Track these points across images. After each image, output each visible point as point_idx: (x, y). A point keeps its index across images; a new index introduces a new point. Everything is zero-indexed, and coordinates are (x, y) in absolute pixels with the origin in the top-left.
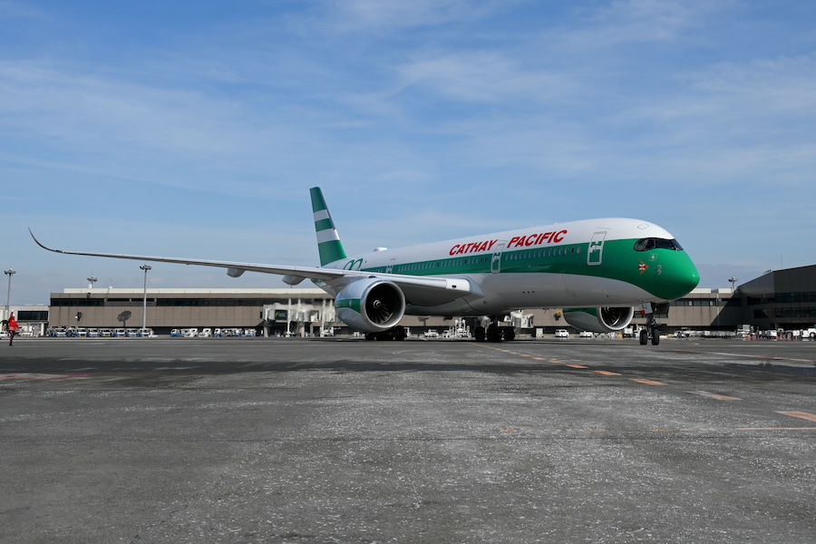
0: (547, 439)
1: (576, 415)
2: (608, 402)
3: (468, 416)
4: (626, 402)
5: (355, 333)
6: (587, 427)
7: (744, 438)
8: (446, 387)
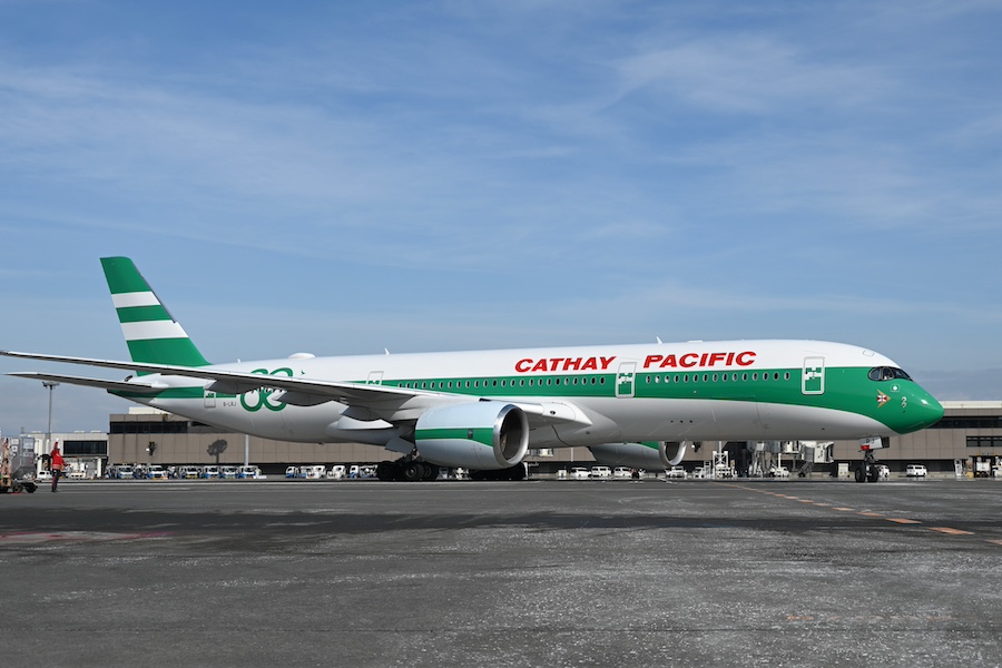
0: (862, 631)
1: (904, 595)
2: (954, 574)
3: (737, 596)
4: (983, 575)
5: (560, 472)
6: (923, 613)
8: (702, 552)
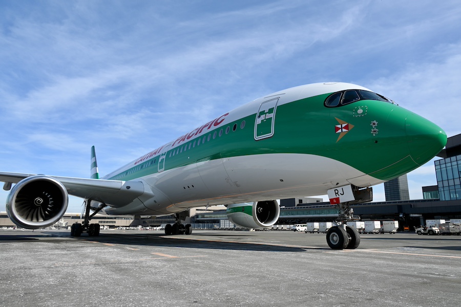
0: (74, 266)
1: (84, 257)
2: (96, 252)
4: (102, 252)
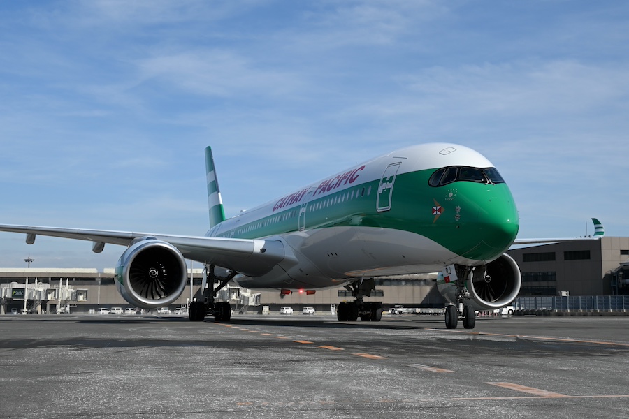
0: (282, 411)
1: (306, 388)
2: (335, 375)
3: (206, 390)
4: (351, 375)
5: (91, 311)
6: (317, 399)
7: (460, 407)
8: (182, 362)
